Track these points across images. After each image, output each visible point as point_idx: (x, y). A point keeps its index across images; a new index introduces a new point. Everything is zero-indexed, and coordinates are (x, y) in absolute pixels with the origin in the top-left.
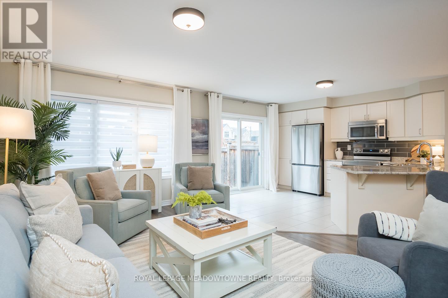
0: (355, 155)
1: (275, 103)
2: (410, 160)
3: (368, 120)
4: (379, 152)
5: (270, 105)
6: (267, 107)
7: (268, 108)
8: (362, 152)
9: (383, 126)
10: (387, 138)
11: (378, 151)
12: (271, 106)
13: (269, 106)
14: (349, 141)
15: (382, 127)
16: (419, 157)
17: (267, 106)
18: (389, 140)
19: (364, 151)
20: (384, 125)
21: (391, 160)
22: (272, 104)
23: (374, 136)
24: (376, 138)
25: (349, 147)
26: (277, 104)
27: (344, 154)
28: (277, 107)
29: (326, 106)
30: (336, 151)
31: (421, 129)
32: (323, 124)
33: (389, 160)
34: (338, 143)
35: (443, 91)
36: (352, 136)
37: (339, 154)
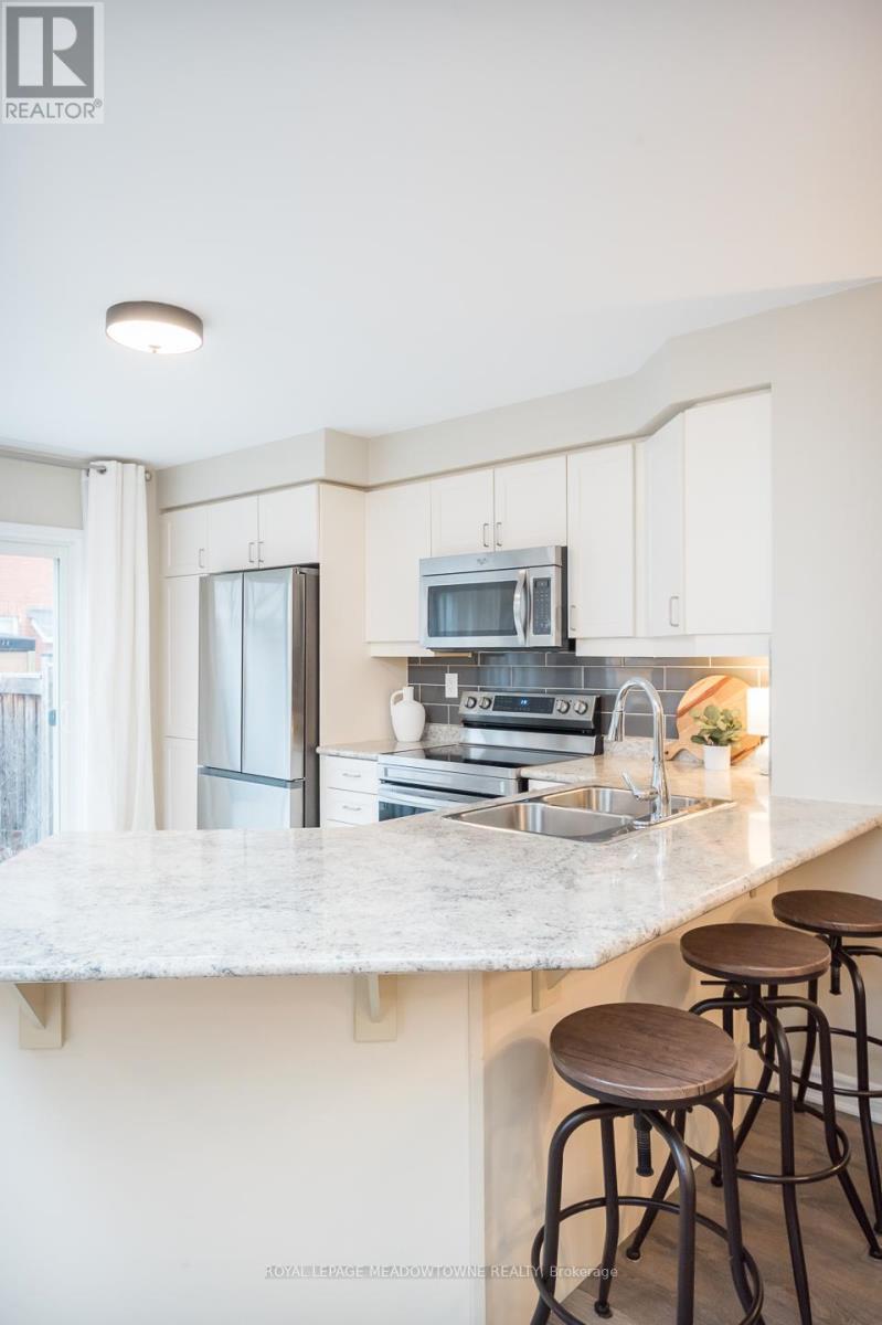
0: (468, 724)
1: (124, 461)
2: (671, 756)
3: (498, 549)
4: (551, 712)
5: (94, 467)
6: (84, 478)
7: (87, 482)
8: (491, 713)
9: (548, 581)
10: (572, 644)
11: (546, 705)
12: (103, 471)
13: (92, 471)
14: (431, 654)
15: (542, 585)
16: (699, 739)
17: (84, 472)
18: (580, 652)
19: (500, 704)
20: (553, 574)
21: (599, 750)
22: (106, 464)
23: (516, 634)
24: (519, 640)
25: (451, 685)
26: (137, 463)
27: (429, 719)
28: (136, 476)
29: (321, 474)
30: (395, 703)
31: (677, 598)
32: (316, 566)
33: (589, 755)
34: (412, 660)
35: (768, 387)
36: (434, 629)
37: (407, 715)
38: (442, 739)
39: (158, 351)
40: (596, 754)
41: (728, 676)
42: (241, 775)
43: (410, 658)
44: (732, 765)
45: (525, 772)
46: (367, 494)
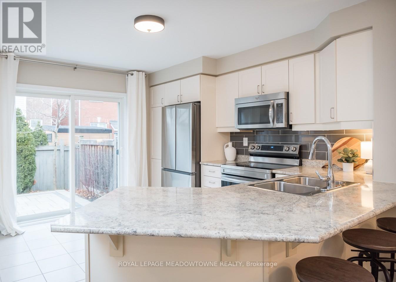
0: (252, 155)
1: (138, 71)
3: (263, 94)
4: (282, 151)
5: (130, 73)
6: (127, 77)
7: (127, 78)
8: (260, 151)
9: (282, 104)
10: (291, 126)
11: (281, 148)
12: (132, 75)
13: (129, 75)
14: (239, 131)
15: (280, 106)
16: (341, 160)
17: (126, 75)
18: (294, 129)
19: (263, 148)
20: (283, 101)
21: (301, 164)
22: (133, 72)
23: (270, 123)
24: (271, 125)
25: (245, 142)
26: (143, 71)
27: (238, 153)
28: (142, 76)
29: (201, 72)
30: (226, 148)
31: (333, 108)
32: (200, 102)
33: (298, 166)
34: (231, 133)
35: (371, 28)
36: (240, 123)
37: (230, 152)
38: (242, 160)
39: (151, 32)
40: (299, 166)
41: (352, 137)
42: (175, 171)
43: (231, 132)
44: (354, 170)
45: (274, 171)
46: (216, 78)
